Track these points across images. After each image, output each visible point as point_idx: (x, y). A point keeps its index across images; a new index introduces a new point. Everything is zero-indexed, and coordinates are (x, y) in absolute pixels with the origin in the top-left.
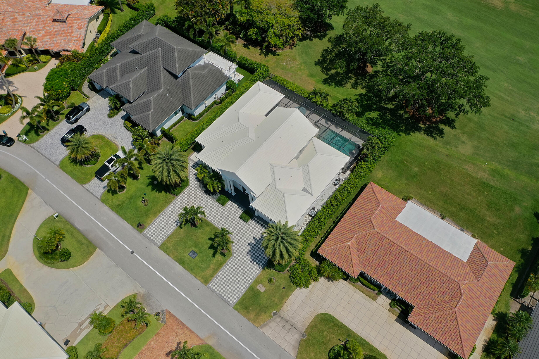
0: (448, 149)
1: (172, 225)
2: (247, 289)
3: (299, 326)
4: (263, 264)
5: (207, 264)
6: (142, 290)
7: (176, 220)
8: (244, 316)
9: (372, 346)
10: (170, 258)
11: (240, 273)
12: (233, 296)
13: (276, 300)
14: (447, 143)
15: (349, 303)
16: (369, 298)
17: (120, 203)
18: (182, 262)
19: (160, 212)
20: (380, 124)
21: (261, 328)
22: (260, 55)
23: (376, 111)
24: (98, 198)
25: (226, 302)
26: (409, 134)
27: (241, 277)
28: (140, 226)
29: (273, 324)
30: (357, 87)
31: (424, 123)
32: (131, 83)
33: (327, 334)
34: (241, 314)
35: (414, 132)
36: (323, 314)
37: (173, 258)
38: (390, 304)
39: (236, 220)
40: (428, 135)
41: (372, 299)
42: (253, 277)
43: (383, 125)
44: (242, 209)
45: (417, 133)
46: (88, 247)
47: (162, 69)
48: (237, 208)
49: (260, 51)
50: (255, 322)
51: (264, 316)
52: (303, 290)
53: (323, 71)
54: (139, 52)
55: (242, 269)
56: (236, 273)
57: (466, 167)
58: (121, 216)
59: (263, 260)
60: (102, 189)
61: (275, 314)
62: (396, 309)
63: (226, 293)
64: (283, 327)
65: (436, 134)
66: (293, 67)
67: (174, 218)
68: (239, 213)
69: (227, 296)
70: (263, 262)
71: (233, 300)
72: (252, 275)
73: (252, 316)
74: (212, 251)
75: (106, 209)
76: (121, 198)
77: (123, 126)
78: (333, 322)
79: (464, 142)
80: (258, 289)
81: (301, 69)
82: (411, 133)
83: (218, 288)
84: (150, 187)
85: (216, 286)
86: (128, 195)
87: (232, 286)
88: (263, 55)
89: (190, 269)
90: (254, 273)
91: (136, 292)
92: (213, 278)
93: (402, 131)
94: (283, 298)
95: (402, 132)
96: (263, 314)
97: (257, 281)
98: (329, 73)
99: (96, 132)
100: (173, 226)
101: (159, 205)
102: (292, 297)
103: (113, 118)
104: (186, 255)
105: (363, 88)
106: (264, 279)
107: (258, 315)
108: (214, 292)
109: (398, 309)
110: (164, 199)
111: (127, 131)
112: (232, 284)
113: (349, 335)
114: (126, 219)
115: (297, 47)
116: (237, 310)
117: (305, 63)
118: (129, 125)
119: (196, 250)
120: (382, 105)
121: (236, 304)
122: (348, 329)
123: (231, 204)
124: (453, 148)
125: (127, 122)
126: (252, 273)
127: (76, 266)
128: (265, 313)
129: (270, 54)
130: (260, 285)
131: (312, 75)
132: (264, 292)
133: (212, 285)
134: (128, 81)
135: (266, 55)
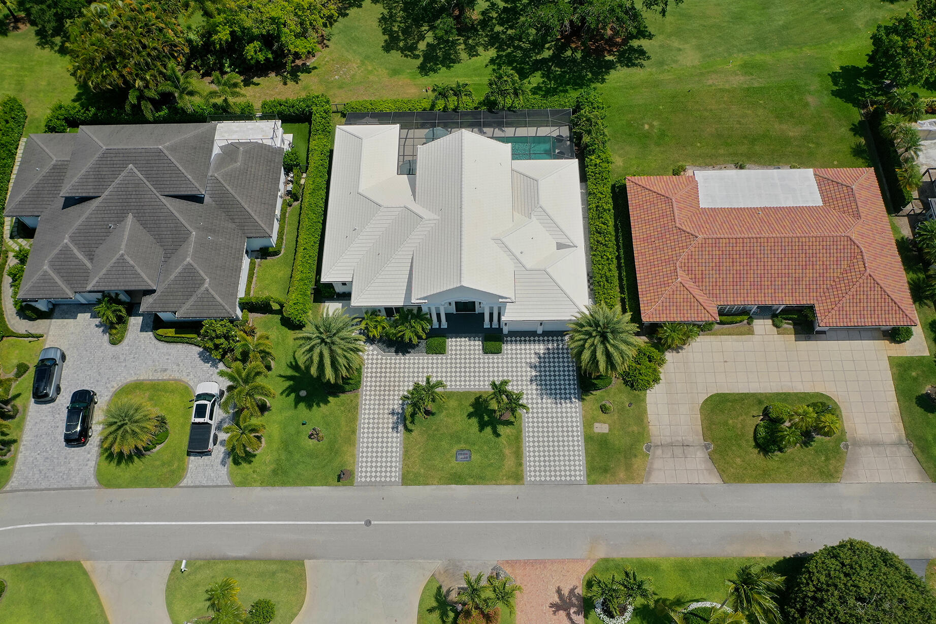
0: (669, 71)
1: (392, 437)
2: (583, 444)
3: (691, 440)
4: (575, 394)
5: (497, 453)
6: (436, 565)
7: (391, 425)
8: (612, 482)
9: (796, 394)
10: (434, 487)
11: (555, 429)
12: (572, 468)
13: (635, 428)
14: (661, 63)
15: (726, 362)
16: (744, 337)
17: (273, 466)
18: (457, 479)
19: (354, 432)
20: (556, 88)
21: (647, 481)
22: (285, 84)
23: (533, 73)
24: (228, 486)
25: (571, 484)
26: (603, 81)
27: (560, 434)
28: (343, 477)
29: (657, 464)
30: (476, 51)
31: (610, 52)
32: (126, 257)
33: (733, 422)
34: (606, 484)
35: (607, 73)
36: (707, 400)
37: (439, 483)
38: (774, 325)
39: (482, 361)
40: (628, 66)
41: (749, 334)
42: (577, 422)
43: (561, 88)
44: (477, 338)
45: (612, 71)
46: (286, 571)
47: (163, 199)
48: (468, 343)
49: (279, 78)
50: (633, 479)
51: (637, 462)
52: (657, 388)
53: (406, 56)
54: (91, 195)
55: (552, 422)
56: (551, 434)
57: (710, 82)
58: (294, 484)
59: (570, 389)
60: (220, 467)
61: (649, 448)
62: (786, 326)
63: (560, 471)
64: (673, 456)
65: (636, 58)
66: (354, 75)
67: (385, 425)
68: (477, 348)
69: (566, 476)
70: (572, 391)
71: (578, 473)
72: (574, 419)
73: (622, 475)
74: (488, 430)
75: (258, 493)
76: (268, 458)
77: (157, 342)
78: (728, 400)
79: (680, 50)
80: (599, 433)
81: (371, 72)
82: (606, 77)
83: (543, 474)
84: (302, 406)
85: (538, 474)
86: (275, 446)
87: (559, 456)
88: (291, 84)
89: (479, 479)
90: (574, 415)
91: (429, 575)
92: (524, 466)
93: (591, 81)
94: (641, 418)
95: (593, 82)
96: (634, 460)
97: (588, 423)
98: (417, 53)
99: (115, 385)
100: (396, 439)
101: (343, 423)
102: (651, 409)
103: (126, 341)
104: (454, 463)
105: (486, 49)
106: (595, 413)
107: (628, 467)
108: (541, 483)
109: (788, 324)
110: (342, 408)
111: (172, 345)
112: (557, 453)
113: (760, 402)
114: (311, 482)
115: (333, 39)
116: (594, 482)
117: (367, 57)
118: (171, 332)
119: (463, 446)
120: (534, 58)
121: (588, 476)
122: (753, 395)
123: (454, 344)
124: (674, 65)
125: (160, 331)
126: (572, 417)
127: (296, 615)
128: (636, 456)
129: (299, 74)
130: (596, 425)
131: (395, 72)
132: (610, 430)
133: (530, 476)
134: (117, 256)
135: (296, 79)
